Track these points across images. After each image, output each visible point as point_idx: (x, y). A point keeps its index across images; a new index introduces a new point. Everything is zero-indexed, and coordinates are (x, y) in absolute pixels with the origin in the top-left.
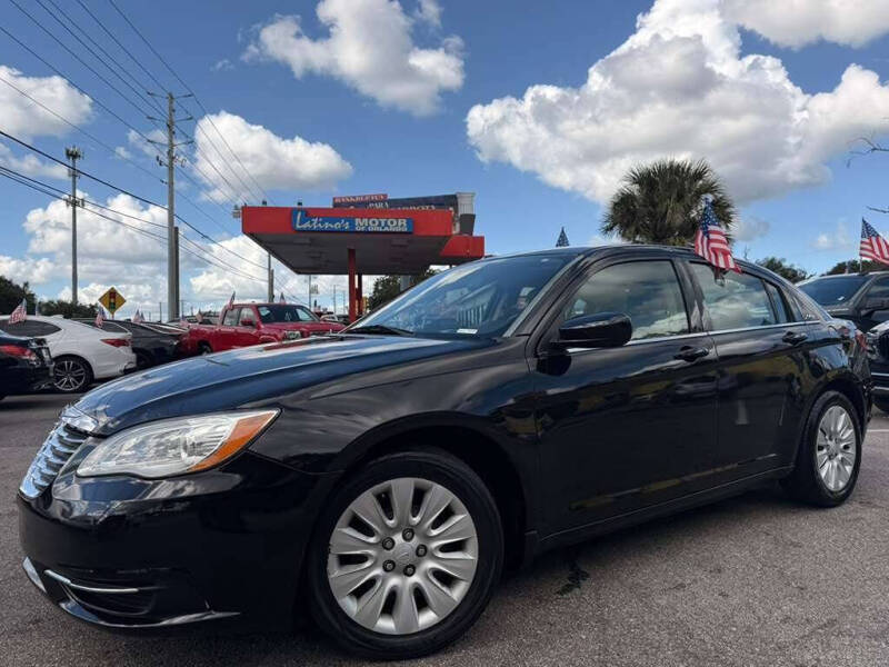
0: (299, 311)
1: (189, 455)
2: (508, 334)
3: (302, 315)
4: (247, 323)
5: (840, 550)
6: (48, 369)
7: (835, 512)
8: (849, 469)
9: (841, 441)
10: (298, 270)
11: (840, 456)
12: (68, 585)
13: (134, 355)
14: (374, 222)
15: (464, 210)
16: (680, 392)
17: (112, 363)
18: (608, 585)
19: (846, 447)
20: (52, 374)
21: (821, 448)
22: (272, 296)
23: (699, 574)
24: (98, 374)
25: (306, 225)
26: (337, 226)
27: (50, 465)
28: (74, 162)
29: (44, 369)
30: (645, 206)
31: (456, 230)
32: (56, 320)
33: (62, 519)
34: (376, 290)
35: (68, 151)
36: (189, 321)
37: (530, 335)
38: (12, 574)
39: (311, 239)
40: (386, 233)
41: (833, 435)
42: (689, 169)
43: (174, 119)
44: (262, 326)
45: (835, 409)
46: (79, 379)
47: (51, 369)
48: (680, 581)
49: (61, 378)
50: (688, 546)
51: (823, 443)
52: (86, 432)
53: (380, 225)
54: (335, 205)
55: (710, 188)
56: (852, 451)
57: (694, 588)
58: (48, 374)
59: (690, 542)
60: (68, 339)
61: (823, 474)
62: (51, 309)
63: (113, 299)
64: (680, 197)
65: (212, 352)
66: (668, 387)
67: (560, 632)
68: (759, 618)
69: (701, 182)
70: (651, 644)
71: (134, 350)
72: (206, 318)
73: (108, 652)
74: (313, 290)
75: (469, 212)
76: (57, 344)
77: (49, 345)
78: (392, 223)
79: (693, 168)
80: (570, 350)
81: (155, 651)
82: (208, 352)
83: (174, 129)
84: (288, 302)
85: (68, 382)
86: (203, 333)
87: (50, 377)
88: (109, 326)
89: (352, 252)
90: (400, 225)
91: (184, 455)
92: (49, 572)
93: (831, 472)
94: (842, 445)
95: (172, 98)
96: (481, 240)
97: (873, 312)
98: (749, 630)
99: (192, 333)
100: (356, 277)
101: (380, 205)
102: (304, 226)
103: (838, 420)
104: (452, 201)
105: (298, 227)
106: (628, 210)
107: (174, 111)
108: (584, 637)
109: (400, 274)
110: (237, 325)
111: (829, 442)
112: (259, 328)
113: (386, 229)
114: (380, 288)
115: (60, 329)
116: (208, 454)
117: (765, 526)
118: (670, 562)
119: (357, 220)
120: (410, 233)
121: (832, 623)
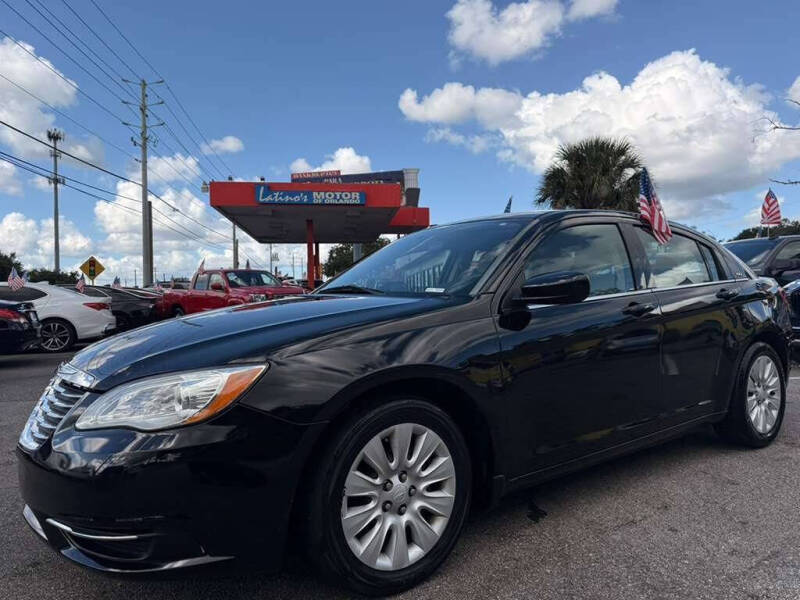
0: (263, 275)
1: (184, 408)
2: (474, 292)
3: (266, 279)
4: (217, 287)
5: (773, 487)
6: (35, 330)
7: (764, 452)
8: (775, 413)
9: (768, 387)
10: (261, 239)
11: (767, 401)
12: (69, 533)
13: (114, 318)
14: (330, 196)
15: (409, 185)
16: (611, 347)
17: (95, 325)
18: (566, 523)
19: (772, 393)
20: (39, 335)
21: (751, 394)
22: (236, 263)
23: (648, 511)
24: (81, 335)
25: (269, 199)
26: (296, 199)
27: (48, 419)
28: (55, 144)
29: (32, 330)
30: (574, 179)
31: (404, 202)
32: (42, 286)
33: (61, 470)
34: (331, 257)
35: (49, 133)
36: (164, 286)
37: (494, 293)
38: (10, 519)
39: (273, 211)
40: (341, 204)
41: (761, 382)
42: (613, 146)
43: (148, 103)
44: (230, 290)
45: (762, 359)
46: (64, 339)
47: (39, 331)
48: (631, 518)
49: (48, 338)
50: (634, 485)
51: (752, 390)
52: (82, 387)
53: (335, 198)
54: (293, 180)
55: (632, 164)
56: (777, 397)
57: (645, 524)
58: (35, 336)
59: (636, 482)
60: (54, 303)
61: (753, 417)
62: (36, 276)
63: (93, 267)
64: (605, 171)
65: (185, 313)
66: (600, 344)
67: (526, 567)
68: (708, 551)
69: (623, 158)
70: (611, 577)
71: (114, 313)
72: (178, 283)
73: (105, 592)
74: (274, 258)
75: (414, 186)
76: (43, 308)
77: (36, 308)
78: (346, 196)
79: (617, 145)
80: (531, 307)
81: (149, 591)
82: (181, 315)
83: (147, 112)
84: (253, 268)
85: (54, 343)
86: (177, 296)
87: (38, 338)
88: (90, 291)
89: (310, 222)
90: (354, 198)
91: (178, 408)
92: (51, 521)
93: (760, 416)
94: (769, 391)
95: (145, 85)
96: (426, 211)
97: (782, 272)
98: (701, 562)
99: (167, 297)
100: (314, 245)
101: (335, 181)
102: (267, 199)
103: (766, 369)
104: (398, 176)
105: (261, 200)
106: (559, 183)
107: (146, 96)
108: (549, 571)
109: (352, 243)
110: (208, 289)
111: (758, 389)
112: (227, 292)
113: (341, 201)
114: (334, 255)
115: (46, 295)
116: (202, 406)
117: (702, 466)
118: (620, 500)
119: (315, 194)
120: (363, 205)
121: (775, 554)
